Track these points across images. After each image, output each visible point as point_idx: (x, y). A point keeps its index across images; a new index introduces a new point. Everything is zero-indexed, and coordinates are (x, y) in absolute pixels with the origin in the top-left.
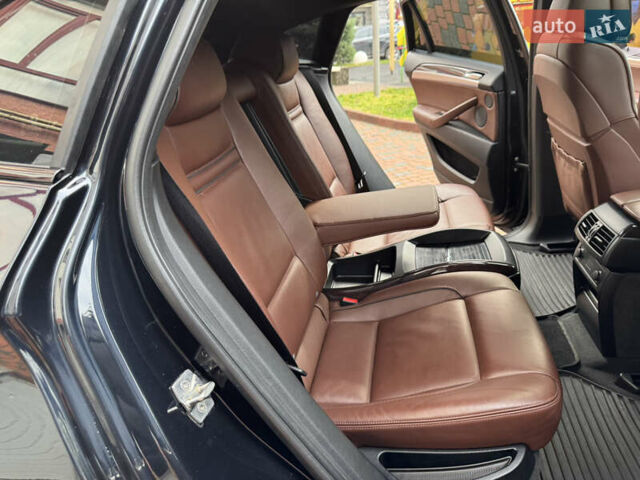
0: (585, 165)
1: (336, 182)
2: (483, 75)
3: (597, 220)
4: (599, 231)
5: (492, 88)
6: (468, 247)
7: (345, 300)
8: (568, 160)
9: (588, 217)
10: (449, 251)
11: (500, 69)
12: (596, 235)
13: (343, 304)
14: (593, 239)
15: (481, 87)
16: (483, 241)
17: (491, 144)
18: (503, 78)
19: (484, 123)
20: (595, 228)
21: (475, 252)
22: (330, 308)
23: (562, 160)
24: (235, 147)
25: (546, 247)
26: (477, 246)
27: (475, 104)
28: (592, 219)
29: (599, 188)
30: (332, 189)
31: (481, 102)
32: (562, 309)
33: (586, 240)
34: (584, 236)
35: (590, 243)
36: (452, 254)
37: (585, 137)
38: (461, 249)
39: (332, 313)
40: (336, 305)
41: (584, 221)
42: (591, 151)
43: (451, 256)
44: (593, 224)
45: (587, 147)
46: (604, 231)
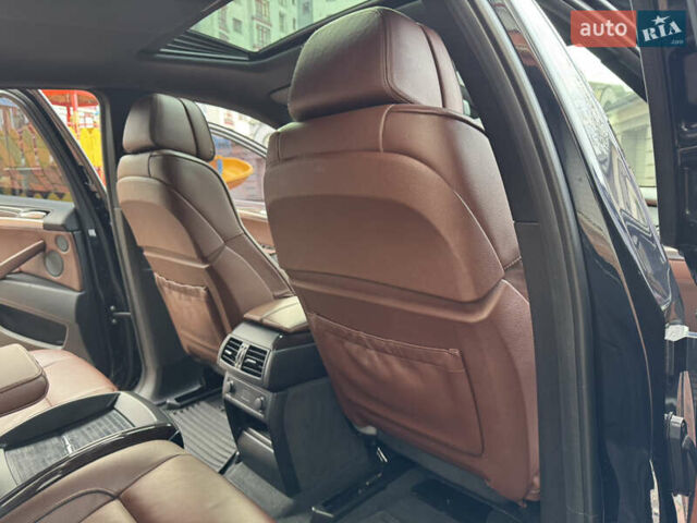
0: (207, 289)
2: (47, 213)
3: (241, 343)
4: (248, 353)
5: (64, 227)
6: (94, 423)
8: (185, 291)
9: (228, 343)
10: (66, 437)
11: (69, 205)
12: (246, 358)
14: (244, 364)
15: (47, 227)
16: (112, 408)
17: (76, 295)
18: (76, 214)
19: (61, 271)
20: (242, 351)
21: (105, 426)
23: (175, 294)
25: (174, 402)
26: (106, 417)
27: (41, 249)
28: (235, 344)
29: (226, 310)
31: (51, 245)
32: (222, 466)
33: (237, 367)
34: (233, 365)
35: (242, 369)
36: (72, 441)
37: (204, 259)
38: (84, 429)
41: (226, 348)
42: (214, 274)
43: (71, 444)
44: (238, 348)
45: (207, 269)
46: (254, 351)
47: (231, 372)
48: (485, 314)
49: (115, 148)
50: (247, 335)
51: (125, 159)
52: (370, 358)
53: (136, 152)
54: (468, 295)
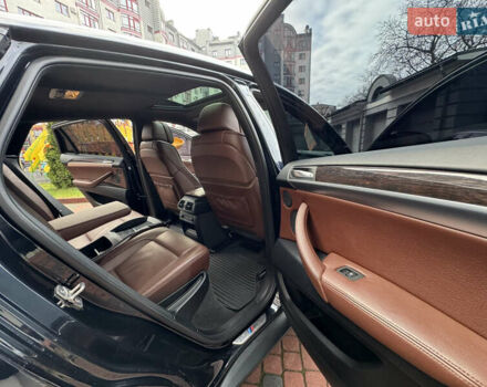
0: (173, 186)
2: (113, 161)
3: (185, 202)
4: (187, 204)
5: (120, 166)
8: (166, 187)
9: (181, 202)
10: (134, 229)
11: (122, 159)
12: (187, 206)
14: (186, 208)
15: (114, 166)
17: (125, 190)
18: (123, 161)
19: (119, 181)
20: (185, 204)
21: (145, 225)
23: (161, 188)
27: (111, 174)
28: (183, 202)
29: (179, 192)
31: (115, 173)
34: (183, 208)
37: (171, 175)
38: (139, 226)
41: (180, 204)
42: (176, 181)
45: (172, 179)
46: (189, 203)
47: (182, 212)
48: (251, 186)
49: (138, 139)
50: (186, 199)
51: (143, 143)
52: (223, 202)
53: (146, 140)
54: (246, 181)
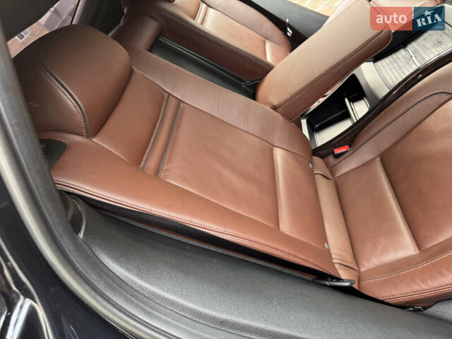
1: (268, 46)
7: (337, 151)
10: (410, 49)
13: (337, 156)
22: (328, 166)
24: (169, 94)
30: (269, 59)
39: (332, 169)
40: (331, 159)
